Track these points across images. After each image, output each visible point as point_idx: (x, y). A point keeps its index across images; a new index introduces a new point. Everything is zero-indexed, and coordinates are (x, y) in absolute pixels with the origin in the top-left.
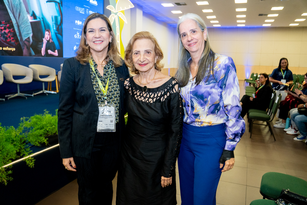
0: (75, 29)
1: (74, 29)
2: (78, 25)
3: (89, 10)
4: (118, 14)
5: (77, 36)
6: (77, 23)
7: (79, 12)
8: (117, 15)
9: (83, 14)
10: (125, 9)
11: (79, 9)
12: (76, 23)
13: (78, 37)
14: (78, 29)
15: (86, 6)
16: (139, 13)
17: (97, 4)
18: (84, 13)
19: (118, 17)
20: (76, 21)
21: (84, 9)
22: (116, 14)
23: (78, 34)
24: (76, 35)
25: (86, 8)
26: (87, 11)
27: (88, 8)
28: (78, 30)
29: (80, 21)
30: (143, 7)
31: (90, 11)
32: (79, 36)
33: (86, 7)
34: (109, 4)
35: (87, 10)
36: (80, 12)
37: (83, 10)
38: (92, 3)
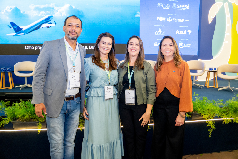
0: (156, 26)
2: (161, 22)
3: (177, 4)
5: (159, 33)
6: (159, 20)
7: (162, 8)
8: (226, 3)
9: (168, 9)
11: (162, 6)
12: (157, 19)
14: (160, 25)
20: (158, 18)
21: (169, 4)
23: (160, 30)
25: (171, 3)
26: (174, 6)
27: (175, 2)
28: (160, 27)
29: (163, 17)
32: (162, 33)
35: (175, 4)
36: (164, 8)
37: (167, 5)
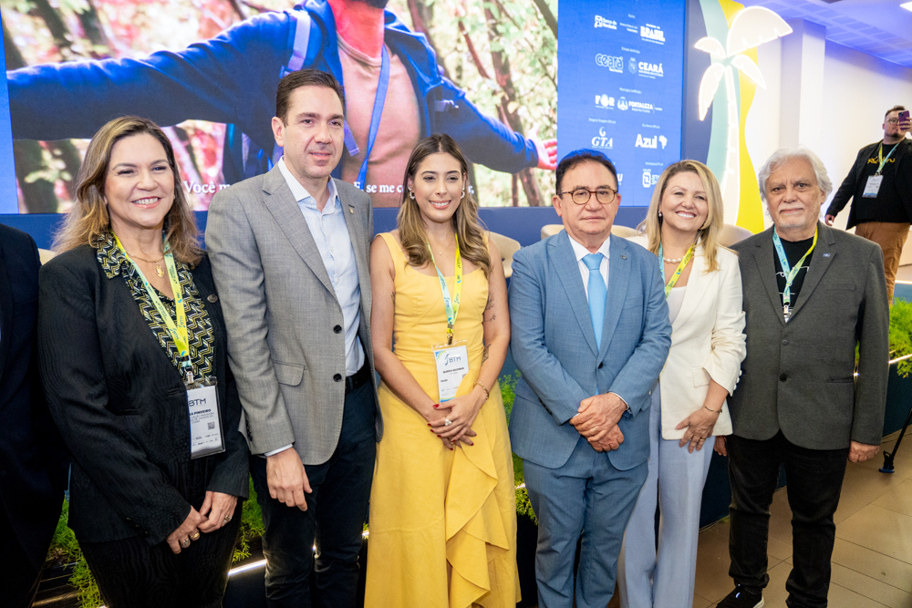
0: (593, 120)
1: (590, 120)
2: (604, 110)
3: (638, 61)
4: (733, 62)
5: (601, 141)
6: (600, 104)
7: (608, 68)
8: (729, 67)
9: (619, 73)
10: (760, 43)
11: (607, 62)
12: (597, 102)
13: (603, 144)
14: (602, 119)
15: (627, 50)
16: (813, 49)
17: (664, 40)
18: (621, 72)
19: (736, 72)
20: (598, 98)
21: (621, 58)
22: (727, 62)
23: (603, 134)
24: (597, 140)
25: (627, 56)
26: (632, 65)
27: (634, 55)
28: (602, 125)
29: (609, 96)
30: (828, 28)
31: (641, 63)
32: (606, 142)
33: (630, 52)
34: (705, 35)
35: (633, 60)
36: (611, 70)
37: (618, 61)
38: (647, 36)
